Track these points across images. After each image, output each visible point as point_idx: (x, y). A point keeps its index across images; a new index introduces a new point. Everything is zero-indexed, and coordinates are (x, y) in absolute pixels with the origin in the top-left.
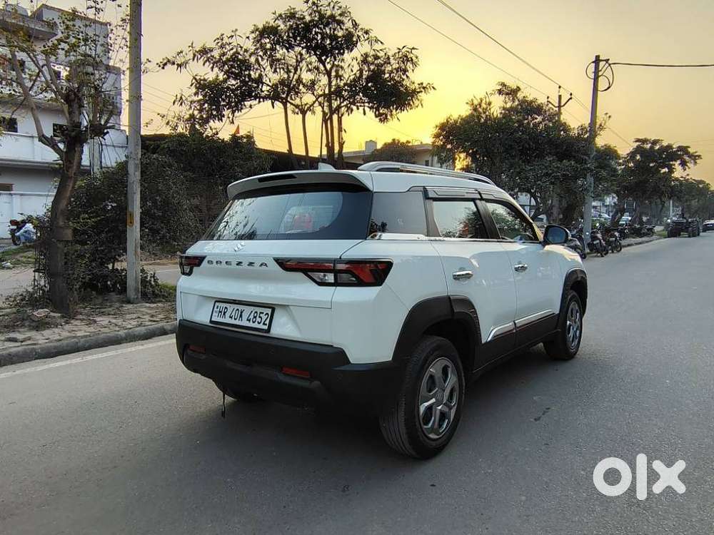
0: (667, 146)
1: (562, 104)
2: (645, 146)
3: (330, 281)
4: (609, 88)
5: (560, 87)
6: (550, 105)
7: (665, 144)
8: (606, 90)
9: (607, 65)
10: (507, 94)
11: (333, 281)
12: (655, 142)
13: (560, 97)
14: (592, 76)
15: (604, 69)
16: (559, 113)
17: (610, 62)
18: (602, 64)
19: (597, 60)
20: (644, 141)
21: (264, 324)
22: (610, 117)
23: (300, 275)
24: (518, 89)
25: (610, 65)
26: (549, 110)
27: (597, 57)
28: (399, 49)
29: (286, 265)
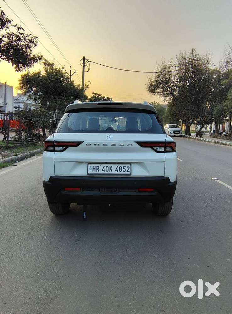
0: (103, 97)
1: (72, 75)
2: (96, 96)
3: (162, 151)
4: (88, 71)
5: (70, 67)
6: (67, 74)
7: (103, 96)
8: (87, 72)
9: (88, 61)
10: (48, 65)
11: (164, 151)
12: (99, 95)
13: (71, 71)
14: (82, 65)
15: (86, 63)
16: (70, 78)
17: (89, 60)
18: (86, 60)
19: (84, 59)
20: (96, 94)
21: (127, 171)
22: (90, 83)
23: (149, 149)
24: (53, 64)
25: (89, 61)
26: (66, 76)
27: (84, 57)
28: (27, 35)
29: (143, 144)
